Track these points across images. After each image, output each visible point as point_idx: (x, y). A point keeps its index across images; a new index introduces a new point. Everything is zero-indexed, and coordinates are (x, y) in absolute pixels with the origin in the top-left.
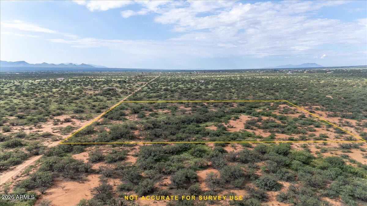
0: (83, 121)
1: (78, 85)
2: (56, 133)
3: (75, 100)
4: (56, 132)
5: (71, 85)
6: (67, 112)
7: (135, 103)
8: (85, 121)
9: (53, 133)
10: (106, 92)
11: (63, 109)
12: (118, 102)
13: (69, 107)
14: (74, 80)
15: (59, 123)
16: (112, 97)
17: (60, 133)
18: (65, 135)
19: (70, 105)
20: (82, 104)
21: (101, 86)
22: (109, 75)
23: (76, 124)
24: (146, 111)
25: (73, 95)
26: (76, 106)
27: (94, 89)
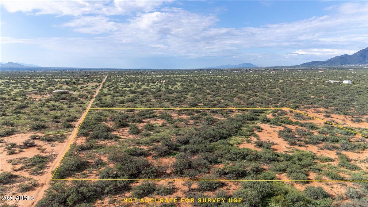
0: (54, 143)
1: (15, 88)
2: (19, 172)
3: (22, 108)
4: (20, 170)
5: (5, 88)
6: (19, 129)
7: (109, 110)
8: (56, 143)
9: (15, 171)
10: (59, 96)
11: (12, 125)
12: (84, 109)
13: (18, 120)
14: (6, 82)
15: (17, 150)
16: (73, 103)
17: (27, 171)
18: (38, 174)
19: (18, 117)
20: (36, 114)
21: (47, 88)
22: (47, 75)
23: (46, 151)
24: (134, 122)
25: (15, 101)
26: (29, 119)
27: (40, 92)
